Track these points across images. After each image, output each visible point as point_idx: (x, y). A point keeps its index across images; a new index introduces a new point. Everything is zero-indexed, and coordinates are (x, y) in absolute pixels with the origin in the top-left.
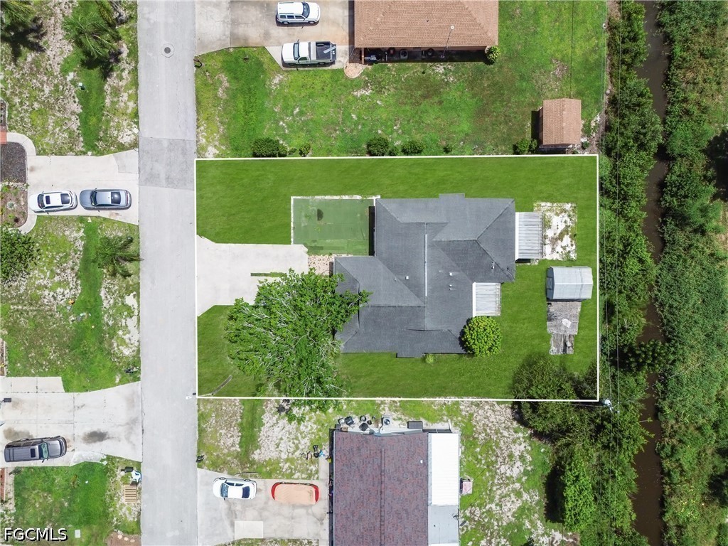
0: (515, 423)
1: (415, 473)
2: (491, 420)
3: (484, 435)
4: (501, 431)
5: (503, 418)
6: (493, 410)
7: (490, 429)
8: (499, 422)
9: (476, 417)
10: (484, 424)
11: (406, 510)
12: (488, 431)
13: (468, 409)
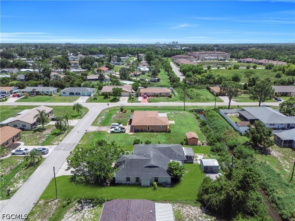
0: (204, 214)
2: (191, 213)
3: (188, 219)
4: (198, 218)
5: (197, 212)
6: (191, 209)
7: (191, 216)
8: (195, 214)
9: (182, 212)
10: (187, 215)
13: (177, 208)
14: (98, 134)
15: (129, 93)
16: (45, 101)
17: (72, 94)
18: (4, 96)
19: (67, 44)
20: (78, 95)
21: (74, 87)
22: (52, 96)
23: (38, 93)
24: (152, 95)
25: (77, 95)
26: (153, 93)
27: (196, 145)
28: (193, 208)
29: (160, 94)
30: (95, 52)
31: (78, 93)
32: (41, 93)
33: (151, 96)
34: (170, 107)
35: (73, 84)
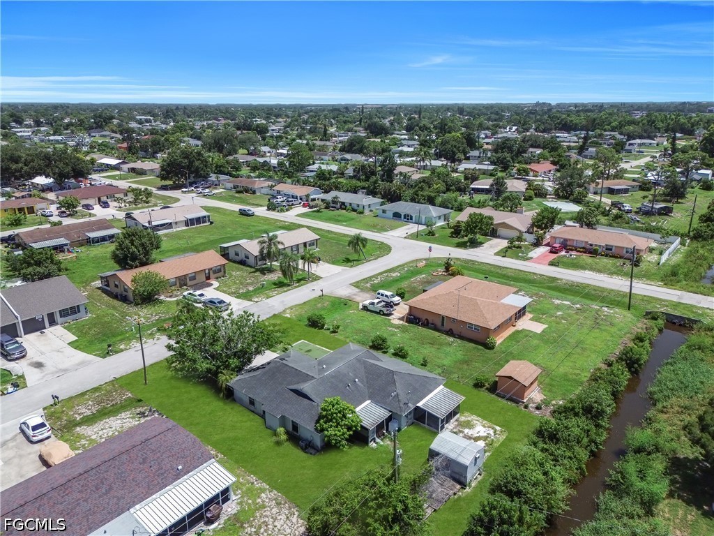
1: (162, 471)
2: (276, 523)
3: (254, 530)
5: (289, 531)
6: (287, 518)
7: (266, 531)
8: (282, 531)
9: (265, 512)
10: (264, 522)
11: (111, 488)
12: (262, 530)
13: (267, 500)
14: (342, 304)
15: (520, 231)
16: (340, 223)
17: (397, 215)
18: (291, 203)
19: (538, 104)
20: (408, 219)
21: (418, 202)
22: (362, 215)
23: (343, 206)
24: (583, 248)
25: (406, 220)
26: (586, 242)
27: (517, 402)
28: (294, 519)
29: (607, 249)
30: (576, 124)
31: (408, 216)
32: (348, 205)
33: (576, 250)
34: (596, 289)
35: (418, 195)
